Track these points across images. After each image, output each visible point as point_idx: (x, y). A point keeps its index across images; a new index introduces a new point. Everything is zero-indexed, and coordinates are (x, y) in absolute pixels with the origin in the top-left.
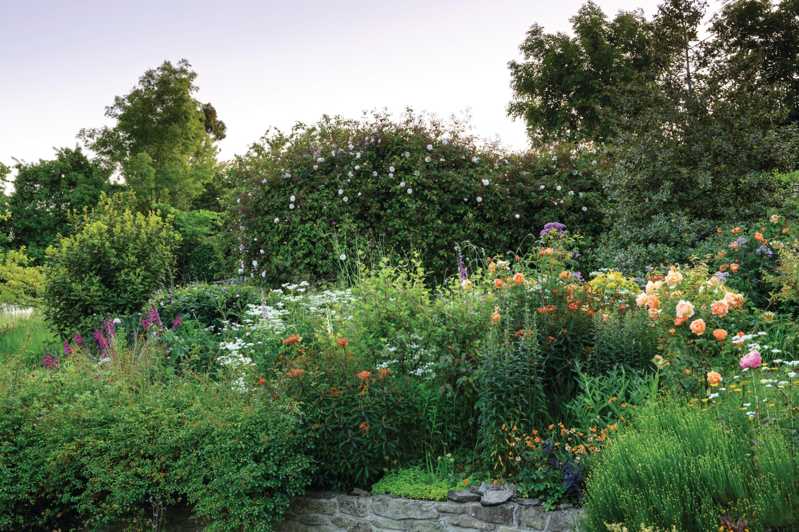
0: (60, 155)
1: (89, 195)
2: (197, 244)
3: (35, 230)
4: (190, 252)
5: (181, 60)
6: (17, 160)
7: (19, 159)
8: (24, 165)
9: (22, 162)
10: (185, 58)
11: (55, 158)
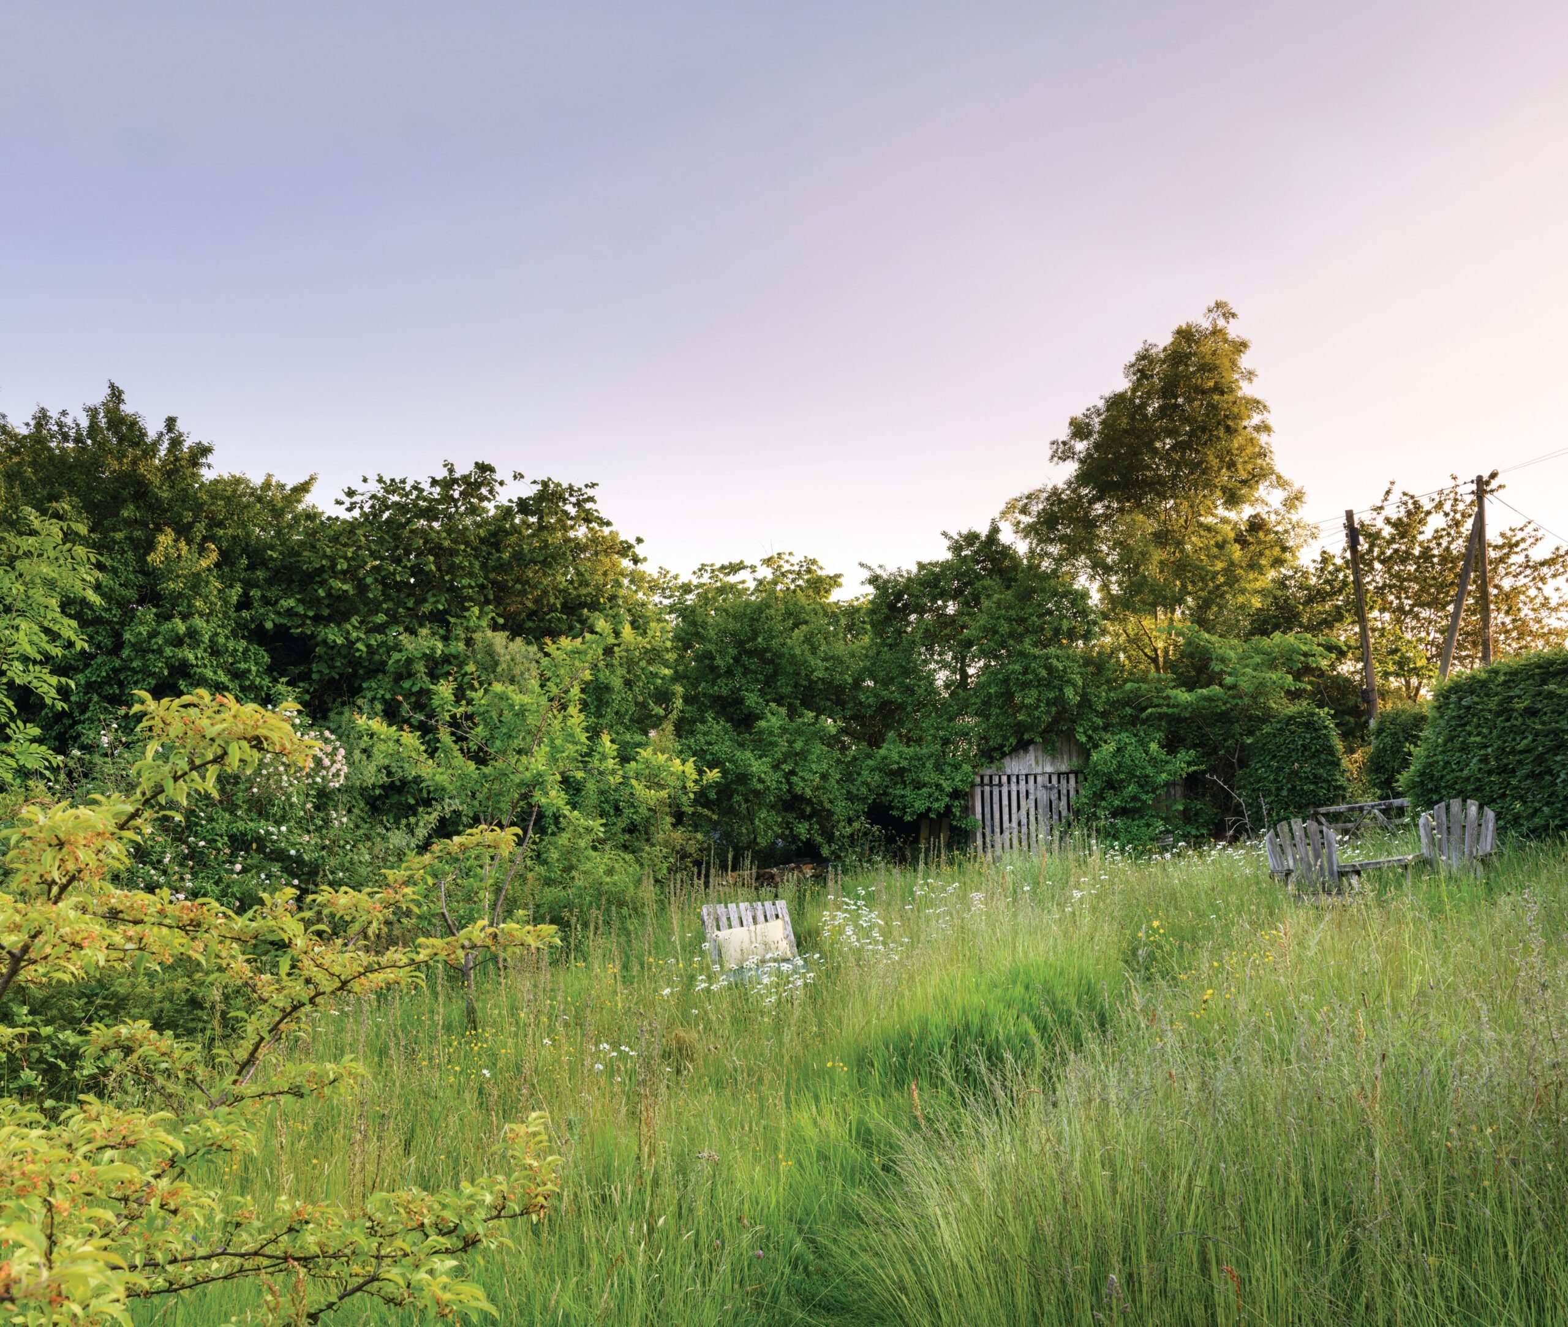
0: (956, 548)
1: (1009, 620)
2: (1267, 716)
3: (901, 707)
4: (1251, 733)
5: (1213, 305)
6: (869, 568)
7: (875, 566)
8: (885, 576)
9: (879, 572)
10: (1221, 298)
11: (949, 556)
